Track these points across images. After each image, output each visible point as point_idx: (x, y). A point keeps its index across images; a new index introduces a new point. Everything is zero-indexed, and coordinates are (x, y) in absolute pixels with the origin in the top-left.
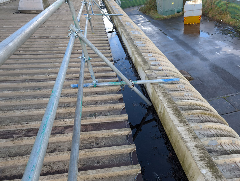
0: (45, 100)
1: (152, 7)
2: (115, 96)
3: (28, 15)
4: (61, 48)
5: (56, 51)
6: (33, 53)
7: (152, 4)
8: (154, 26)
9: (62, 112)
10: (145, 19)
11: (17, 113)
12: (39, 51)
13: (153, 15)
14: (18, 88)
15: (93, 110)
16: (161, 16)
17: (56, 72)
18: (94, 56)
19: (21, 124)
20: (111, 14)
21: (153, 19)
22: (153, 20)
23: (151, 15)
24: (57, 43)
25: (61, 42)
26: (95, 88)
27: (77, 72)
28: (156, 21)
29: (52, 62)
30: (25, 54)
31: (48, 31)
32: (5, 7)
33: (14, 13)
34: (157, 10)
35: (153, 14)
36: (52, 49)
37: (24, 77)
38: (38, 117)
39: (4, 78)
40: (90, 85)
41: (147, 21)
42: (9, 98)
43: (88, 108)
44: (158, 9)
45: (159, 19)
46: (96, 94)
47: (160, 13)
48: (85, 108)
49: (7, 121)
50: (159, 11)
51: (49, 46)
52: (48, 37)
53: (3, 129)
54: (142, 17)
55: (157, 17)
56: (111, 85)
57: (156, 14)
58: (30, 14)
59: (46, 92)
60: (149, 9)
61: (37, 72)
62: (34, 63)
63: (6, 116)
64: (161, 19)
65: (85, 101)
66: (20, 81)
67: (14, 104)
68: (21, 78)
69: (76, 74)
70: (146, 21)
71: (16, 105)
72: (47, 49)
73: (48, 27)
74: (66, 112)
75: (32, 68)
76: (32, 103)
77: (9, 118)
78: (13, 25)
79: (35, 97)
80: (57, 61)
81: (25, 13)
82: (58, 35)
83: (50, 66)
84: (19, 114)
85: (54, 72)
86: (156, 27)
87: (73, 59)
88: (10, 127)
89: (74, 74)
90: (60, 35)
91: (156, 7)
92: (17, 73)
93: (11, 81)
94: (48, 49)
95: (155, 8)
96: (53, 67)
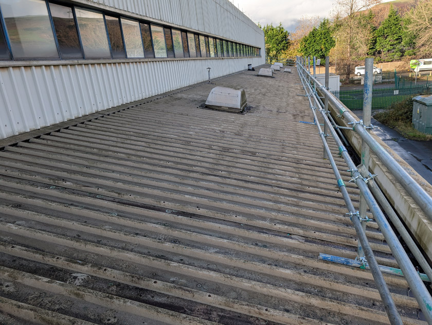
0: (282, 271)
1: (401, 115)
2: (409, 301)
3: (216, 112)
4: (280, 176)
5: (274, 181)
6: (240, 177)
7: (403, 111)
8: (404, 149)
9: (316, 305)
10: (385, 135)
11: (246, 284)
12: (248, 175)
13: (402, 130)
14: (233, 236)
15: (373, 319)
16: (421, 134)
17: (282, 221)
18: (340, 203)
19: (258, 309)
20: (346, 126)
21: (403, 136)
22: (402, 139)
23: (399, 128)
24: (271, 166)
25: (276, 167)
26: (364, 272)
27: (319, 228)
28: (409, 141)
29: (271, 199)
30: (228, 176)
31: (250, 142)
32: (184, 96)
33: (197, 106)
34: (411, 122)
35: (404, 127)
36: (266, 176)
37: (239, 219)
38: (276, 301)
39: (211, 214)
40: (355, 263)
41: (390, 138)
42: (224, 251)
43: (364, 312)
44: (414, 119)
45: (415, 139)
46: (367, 284)
47: (419, 128)
48: (358, 311)
49: (232, 294)
50: (417, 125)
51: (260, 170)
52: (254, 154)
53: (230, 307)
54: (379, 130)
55: (412, 134)
56: (395, 273)
57: (409, 128)
58: (219, 110)
59: (279, 256)
60: (395, 118)
61: (254, 214)
62: (246, 196)
63: (229, 284)
64: (419, 139)
65: (351, 294)
66: (232, 224)
67: (235, 266)
68: (234, 218)
69: (320, 234)
70: (388, 138)
71: (239, 268)
72: (258, 175)
73: (251, 136)
74: (324, 308)
75: (243, 203)
76: (262, 272)
77: (233, 289)
78: (202, 126)
79: (263, 260)
80: (280, 200)
81: (213, 109)
82: (268, 152)
83: (271, 208)
84: (248, 286)
85: (280, 221)
86: (407, 151)
87: (305, 202)
88: (241, 308)
89: (317, 233)
90: (272, 153)
91: (412, 116)
92: (225, 208)
93: (220, 221)
94: (260, 174)
95: (408, 118)
96: (277, 210)
